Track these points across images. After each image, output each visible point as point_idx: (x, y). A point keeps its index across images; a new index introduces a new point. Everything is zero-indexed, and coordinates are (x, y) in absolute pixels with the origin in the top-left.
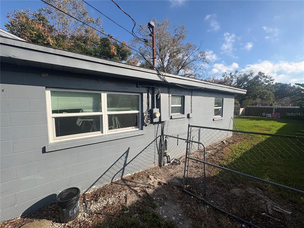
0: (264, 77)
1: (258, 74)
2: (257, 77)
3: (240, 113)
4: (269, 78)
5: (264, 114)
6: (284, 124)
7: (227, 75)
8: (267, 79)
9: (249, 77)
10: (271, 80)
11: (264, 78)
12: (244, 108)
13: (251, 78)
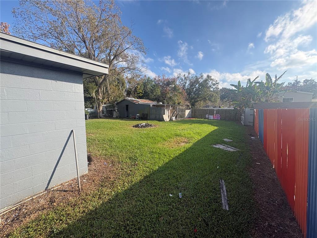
0: (211, 79)
1: (206, 77)
2: (206, 81)
3: (186, 115)
4: (215, 81)
5: (207, 116)
6: (216, 128)
7: (181, 77)
8: (214, 82)
9: (199, 80)
10: (217, 84)
11: (211, 81)
12: (190, 110)
13: (201, 81)
